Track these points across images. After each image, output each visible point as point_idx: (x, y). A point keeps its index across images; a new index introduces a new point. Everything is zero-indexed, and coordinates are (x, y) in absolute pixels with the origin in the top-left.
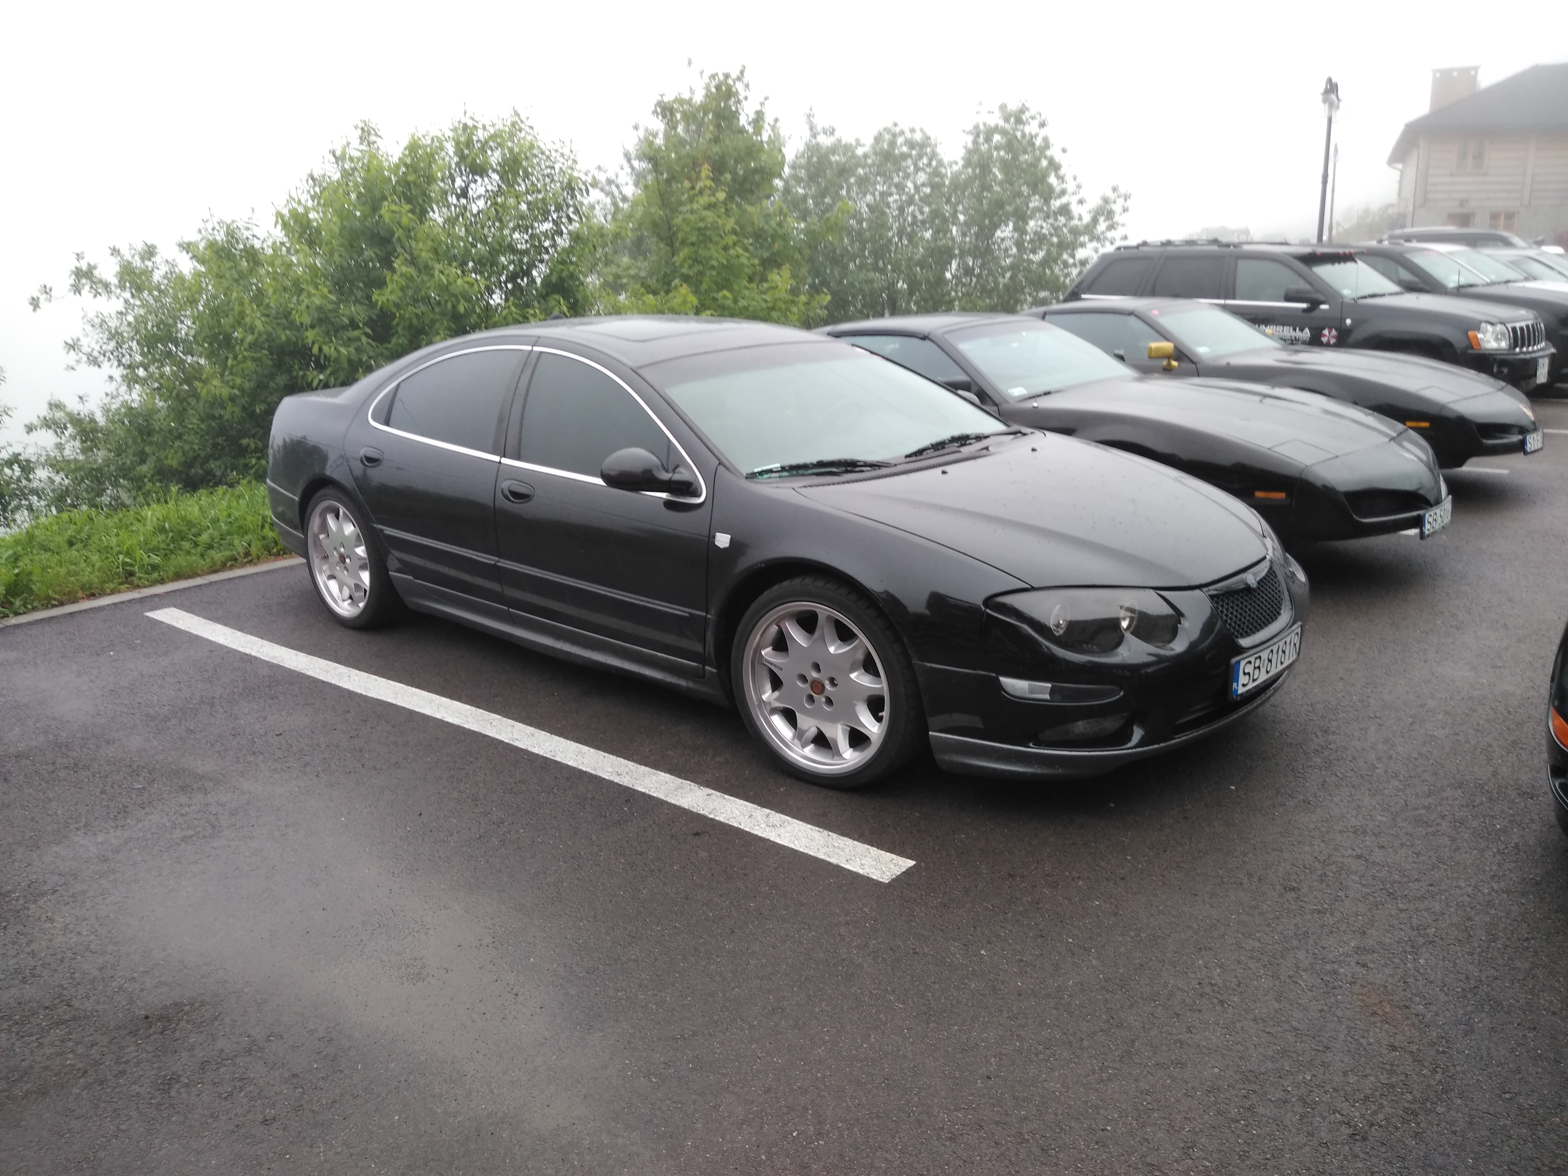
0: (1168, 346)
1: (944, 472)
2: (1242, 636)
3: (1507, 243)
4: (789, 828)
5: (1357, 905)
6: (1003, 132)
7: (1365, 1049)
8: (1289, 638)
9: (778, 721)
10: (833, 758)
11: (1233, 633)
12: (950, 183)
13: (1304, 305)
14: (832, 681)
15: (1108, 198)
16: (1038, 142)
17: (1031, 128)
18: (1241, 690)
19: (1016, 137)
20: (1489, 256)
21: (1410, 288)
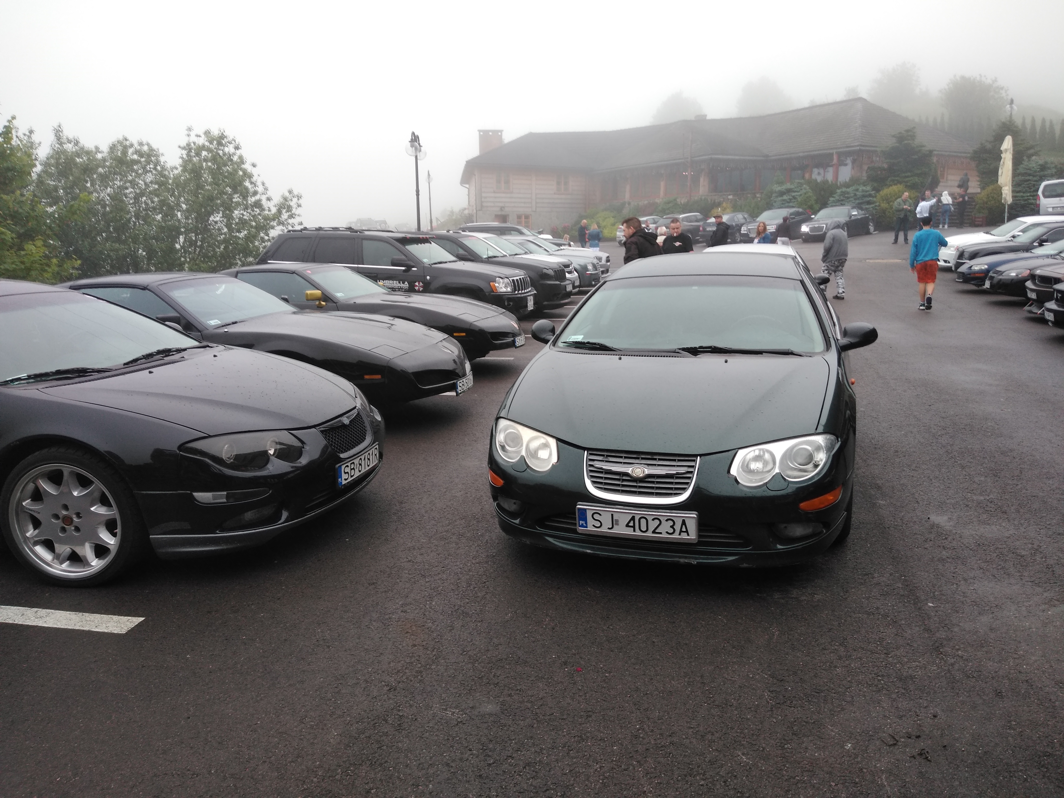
0: (318, 292)
1: (150, 372)
2: (342, 452)
3: (521, 233)
4: (53, 616)
5: (405, 584)
6: (209, 150)
7: (401, 650)
8: (371, 451)
9: (39, 549)
10: (84, 568)
11: (336, 451)
12: (173, 183)
13: (403, 268)
14: (78, 515)
15: (287, 198)
16: (235, 158)
17: (230, 149)
18: (344, 482)
19: (219, 154)
20: (505, 239)
21: (462, 258)
